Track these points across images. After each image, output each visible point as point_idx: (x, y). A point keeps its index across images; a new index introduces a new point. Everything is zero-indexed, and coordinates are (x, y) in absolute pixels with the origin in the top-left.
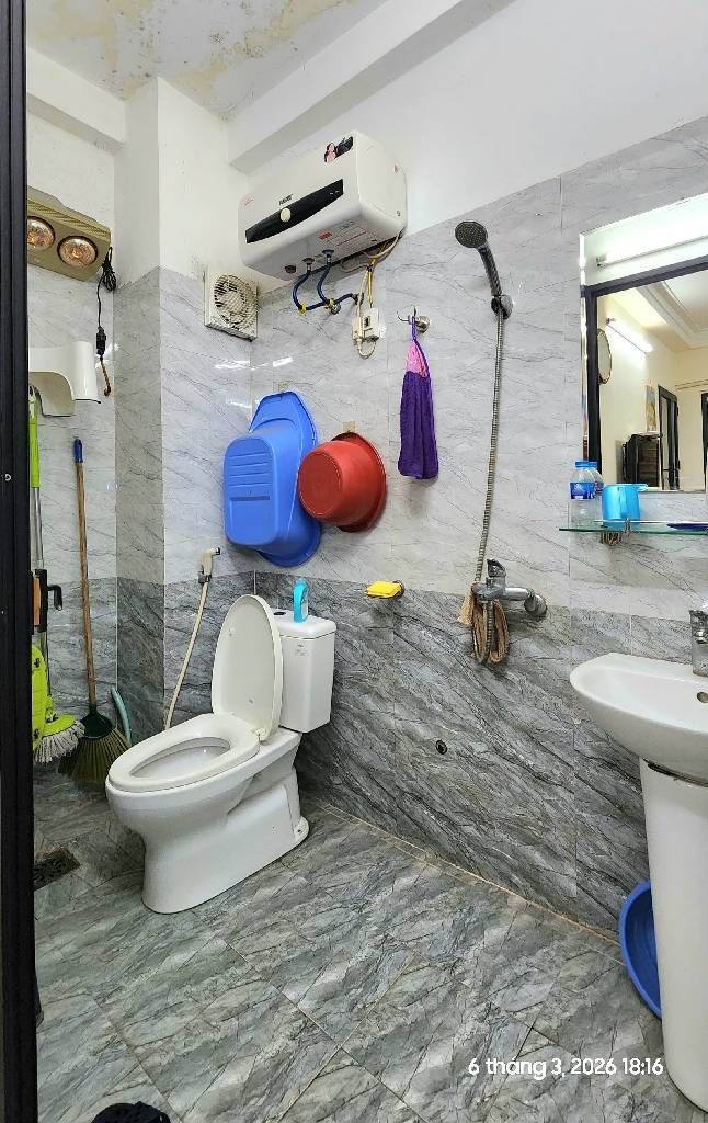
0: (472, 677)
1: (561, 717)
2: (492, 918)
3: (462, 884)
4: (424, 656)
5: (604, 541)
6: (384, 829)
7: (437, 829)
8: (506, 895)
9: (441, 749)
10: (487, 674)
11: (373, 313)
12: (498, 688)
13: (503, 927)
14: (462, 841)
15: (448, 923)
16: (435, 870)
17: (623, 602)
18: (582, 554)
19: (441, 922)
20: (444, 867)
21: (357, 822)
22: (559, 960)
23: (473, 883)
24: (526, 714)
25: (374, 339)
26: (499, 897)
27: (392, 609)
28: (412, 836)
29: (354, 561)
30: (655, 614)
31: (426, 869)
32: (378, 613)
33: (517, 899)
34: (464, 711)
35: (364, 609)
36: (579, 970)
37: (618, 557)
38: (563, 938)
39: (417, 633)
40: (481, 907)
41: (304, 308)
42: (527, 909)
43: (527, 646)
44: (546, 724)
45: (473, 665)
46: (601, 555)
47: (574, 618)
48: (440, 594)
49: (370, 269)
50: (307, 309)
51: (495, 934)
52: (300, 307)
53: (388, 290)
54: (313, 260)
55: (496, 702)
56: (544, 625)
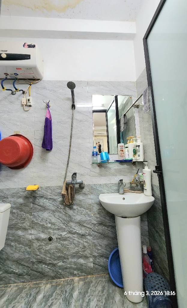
0: (62, 211)
1: (89, 215)
2: (73, 289)
3: (59, 285)
4: (44, 209)
5: (99, 166)
6: (24, 282)
7: (47, 270)
8: (73, 280)
9: (50, 239)
10: (67, 208)
11: (31, 98)
12: (70, 212)
13: (77, 290)
14: (57, 269)
15: (61, 301)
16: (49, 286)
17: (103, 181)
18: (94, 170)
19: (59, 302)
20: (51, 283)
21: (10, 286)
22: (94, 289)
23: (62, 282)
24: (78, 218)
25: (30, 106)
26: (71, 282)
27: (32, 195)
28: (36, 278)
29: (16, 180)
30: (109, 182)
31: (46, 287)
32: (26, 198)
33: (76, 279)
34: (59, 223)
35: (20, 197)
36: (100, 288)
37: (102, 170)
38: (92, 282)
39: (42, 201)
40: (68, 288)
41: (5, 89)
42: (81, 280)
43: (79, 197)
44: (84, 219)
45: (63, 207)
46: (97, 169)
47: (92, 187)
48: (51, 187)
49: (30, 85)
50: (6, 90)
51: (76, 294)
52: (3, 88)
53: (36, 93)
54: (8, 75)
55: (70, 216)
56: (84, 190)
